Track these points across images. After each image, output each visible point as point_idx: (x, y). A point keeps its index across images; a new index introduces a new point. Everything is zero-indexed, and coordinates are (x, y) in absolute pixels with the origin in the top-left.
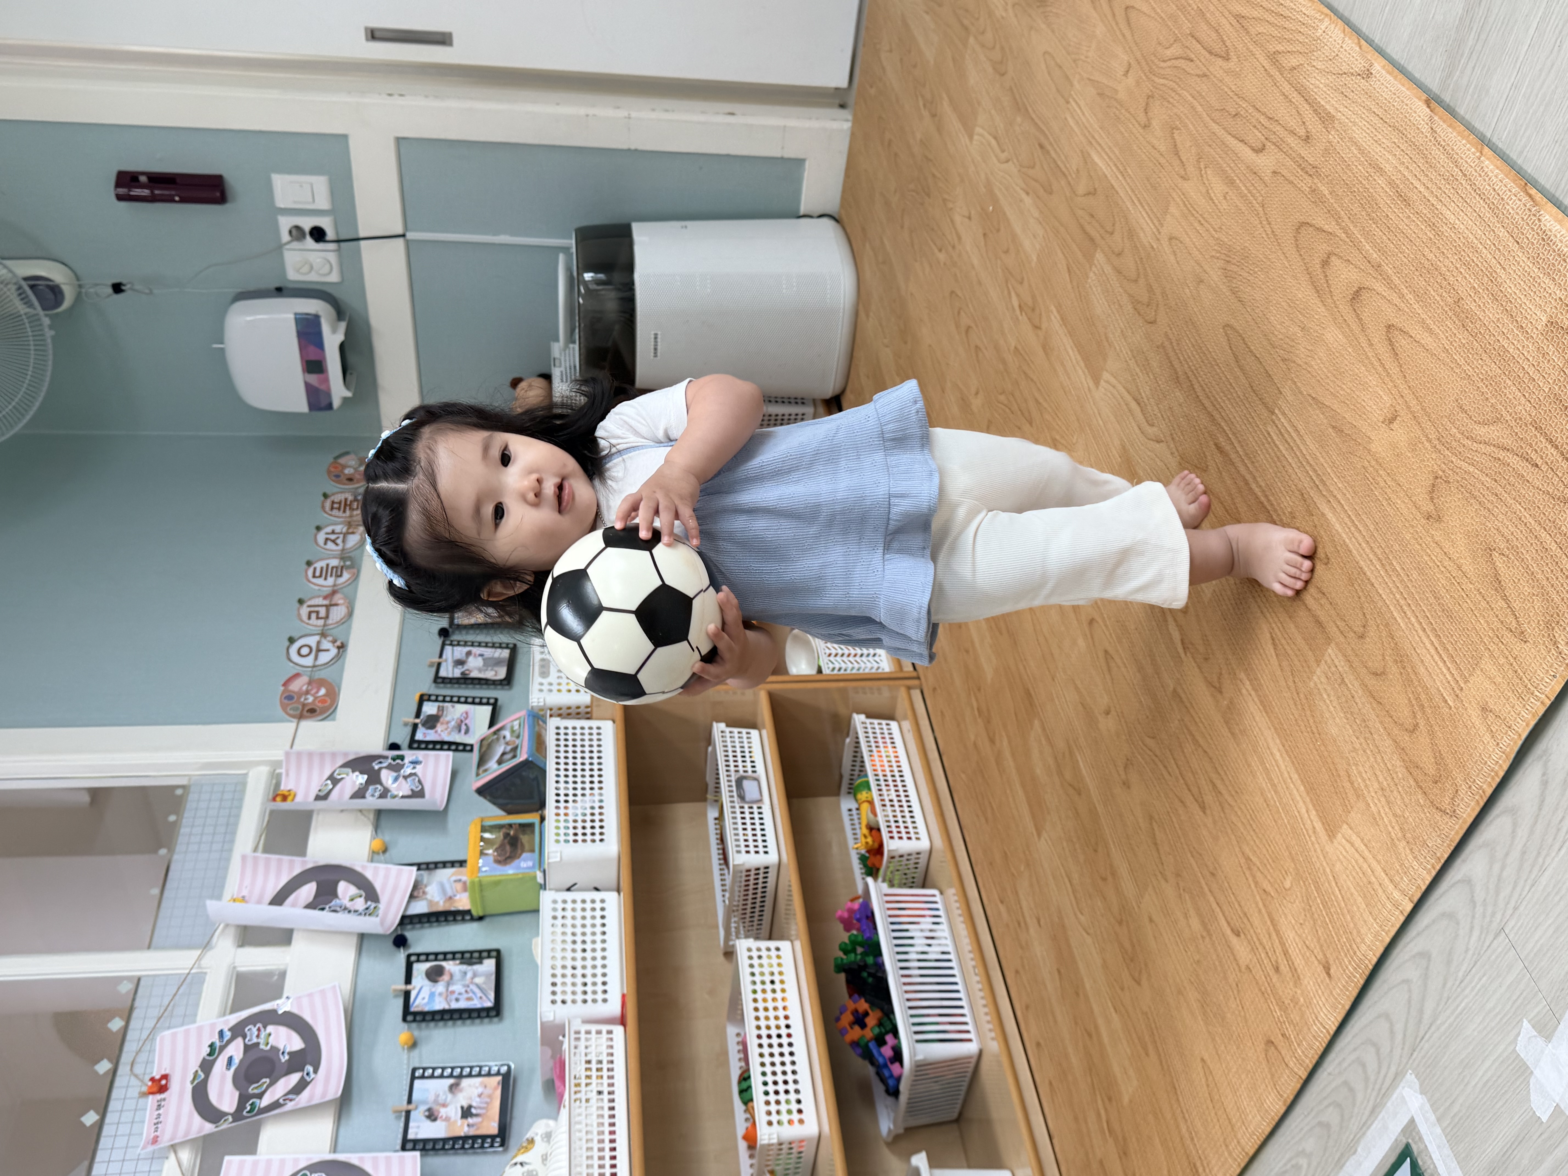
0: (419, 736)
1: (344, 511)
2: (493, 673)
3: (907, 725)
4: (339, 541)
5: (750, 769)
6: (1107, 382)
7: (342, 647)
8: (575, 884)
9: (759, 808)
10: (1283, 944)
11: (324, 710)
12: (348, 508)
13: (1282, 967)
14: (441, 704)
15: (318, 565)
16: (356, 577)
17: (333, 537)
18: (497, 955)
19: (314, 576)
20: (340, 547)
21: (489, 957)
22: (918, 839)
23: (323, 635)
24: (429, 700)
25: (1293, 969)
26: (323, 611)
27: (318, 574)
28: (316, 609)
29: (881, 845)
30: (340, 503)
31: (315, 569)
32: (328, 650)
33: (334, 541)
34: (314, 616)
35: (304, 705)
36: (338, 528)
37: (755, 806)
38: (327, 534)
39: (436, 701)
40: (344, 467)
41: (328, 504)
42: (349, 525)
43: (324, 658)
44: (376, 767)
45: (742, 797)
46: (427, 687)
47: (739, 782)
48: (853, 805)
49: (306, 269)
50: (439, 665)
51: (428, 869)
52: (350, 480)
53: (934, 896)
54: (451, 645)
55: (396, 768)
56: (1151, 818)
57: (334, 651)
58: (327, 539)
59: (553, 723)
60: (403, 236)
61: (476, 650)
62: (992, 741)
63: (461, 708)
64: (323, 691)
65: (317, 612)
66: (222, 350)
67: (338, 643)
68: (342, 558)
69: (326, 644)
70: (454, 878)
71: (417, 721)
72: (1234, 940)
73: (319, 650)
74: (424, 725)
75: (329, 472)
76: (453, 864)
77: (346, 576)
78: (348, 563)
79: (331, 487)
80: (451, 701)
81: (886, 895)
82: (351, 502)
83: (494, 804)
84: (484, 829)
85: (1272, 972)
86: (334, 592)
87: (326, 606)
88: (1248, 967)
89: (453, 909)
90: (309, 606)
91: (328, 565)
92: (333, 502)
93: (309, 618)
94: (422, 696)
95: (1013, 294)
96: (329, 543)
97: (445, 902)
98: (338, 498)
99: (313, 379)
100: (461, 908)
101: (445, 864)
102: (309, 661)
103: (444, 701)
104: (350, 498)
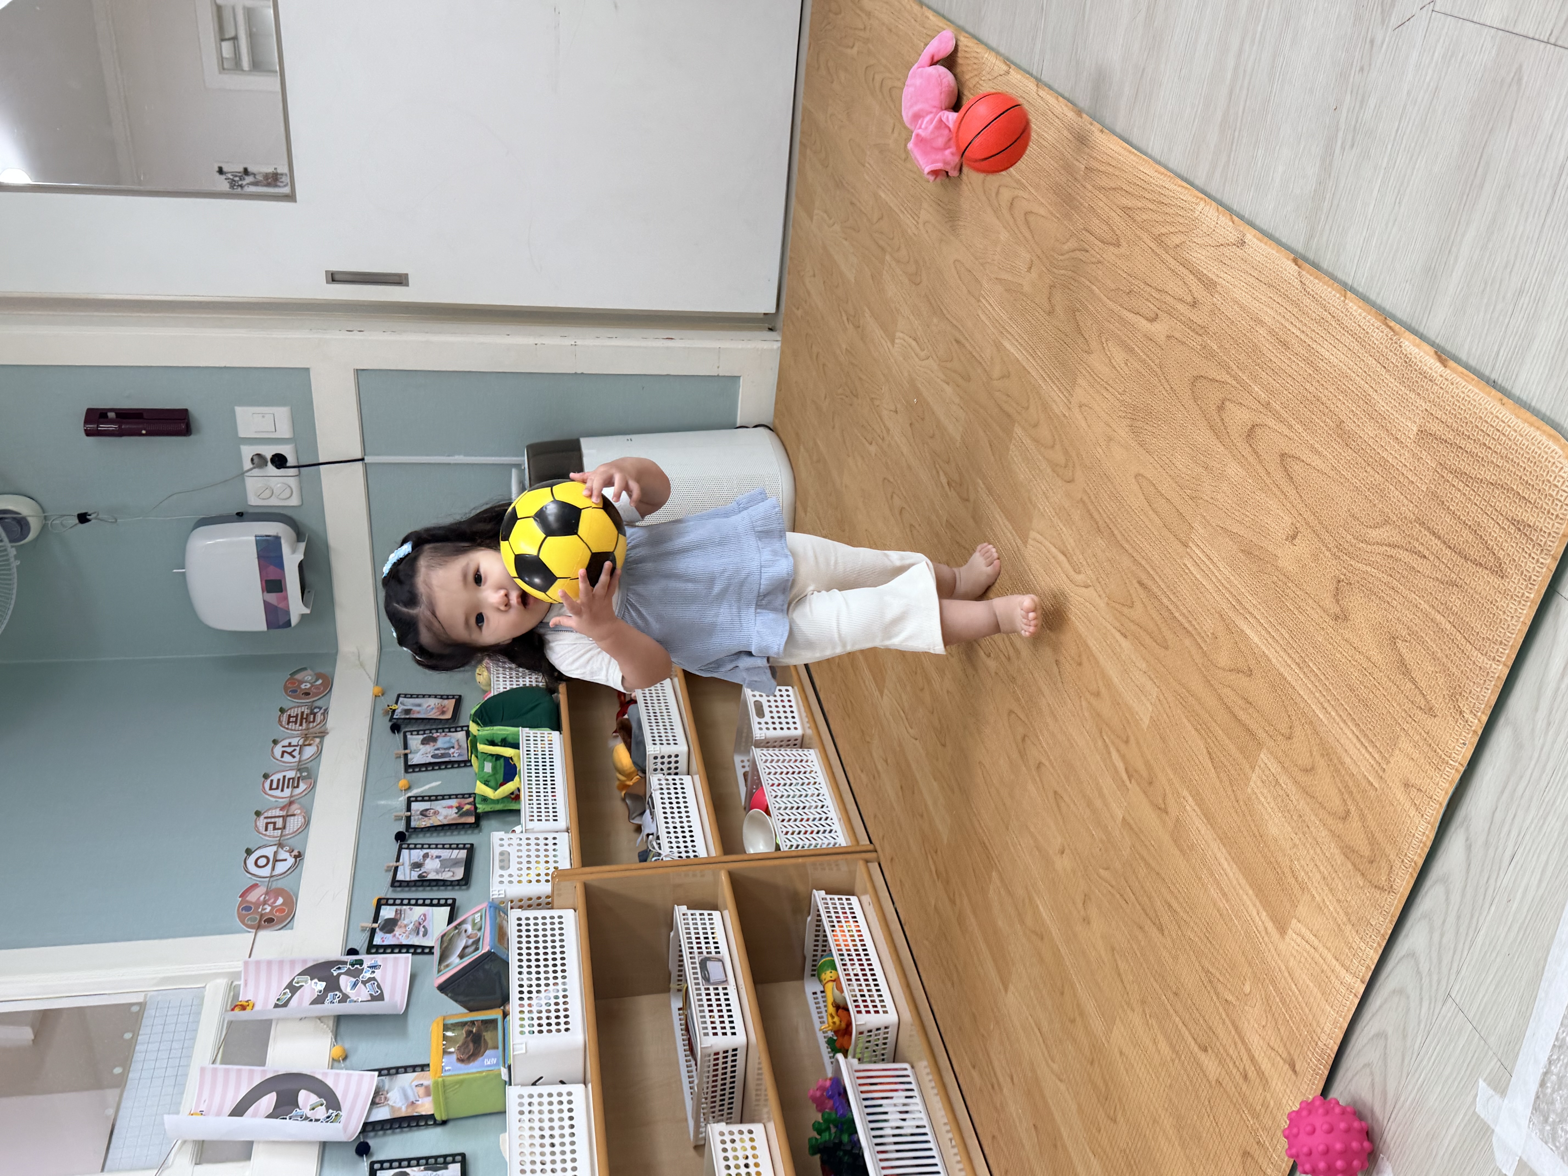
0: (377, 941)
1: (301, 725)
2: (451, 874)
3: (866, 899)
4: (296, 753)
5: (713, 950)
6: (1034, 539)
7: (299, 857)
8: (541, 1078)
9: (725, 989)
10: (1248, 1051)
11: (281, 920)
12: (305, 721)
13: (1250, 1074)
14: (399, 907)
15: (275, 778)
16: (312, 787)
17: (289, 750)
18: (463, 1159)
19: (271, 789)
20: (297, 759)
21: (454, 1162)
22: (885, 1012)
23: (280, 845)
24: (387, 904)
25: (1260, 1073)
26: (279, 822)
27: (274, 786)
28: (273, 820)
29: (849, 1024)
30: (297, 716)
31: (272, 781)
32: (285, 860)
33: (290, 754)
34: (271, 827)
35: (262, 915)
36: (294, 741)
37: (720, 988)
38: (284, 747)
39: (394, 904)
40: (301, 682)
41: (285, 718)
42: (306, 737)
43: (281, 868)
44: (335, 974)
45: (707, 979)
46: (384, 890)
47: (703, 964)
48: (818, 988)
49: (268, 493)
50: (396, 868)
51: (389, 1074)
52: (307, 694)
53: (906, 1069)
54: (408, 848)
55: (355, 973)
56: (1113, 949)
57: (291, 861)
58: (283, 752)
59: (514, 914)
60: (362, 459)
61: (434, 852)
62: (953, 902)
63: (419, 911)
64: (280, 901)
65: (275, 823)
66: (184, 573)
67: (295, 853)
68: (300, 770)
69: (283, 855)
70: (416, 1083)
71: (375, 925)
72: (1202, 1056)
73: (276, 860)
74: (381, 930)
75: (286, 688)
76: (414, 1068)
77: (302, 786)
78: (305, 774)
79: (287, 702)
80: (409, 904)
81: (856, 1071)
82: (308, 715)
83: (456, 1001)
84: (446, 1028)
85: (1241, 1081)
86: (291, 803)
87: (283, 816)
88: (1217, 1081)
89: (415, 1114)
90: (265, 818)
91: (284, 777)
92: (290, 716)
93: (266, 830)
94: (379, 900)
95: (941, 473)
96: (286, 755)
97: (407, 1107)
98: (293, 712)
99: (272, 598)
100: (424, 1113)
101: (406, 1069)
102: (266, 872)
103: (402, 904)
104: (307, 711)
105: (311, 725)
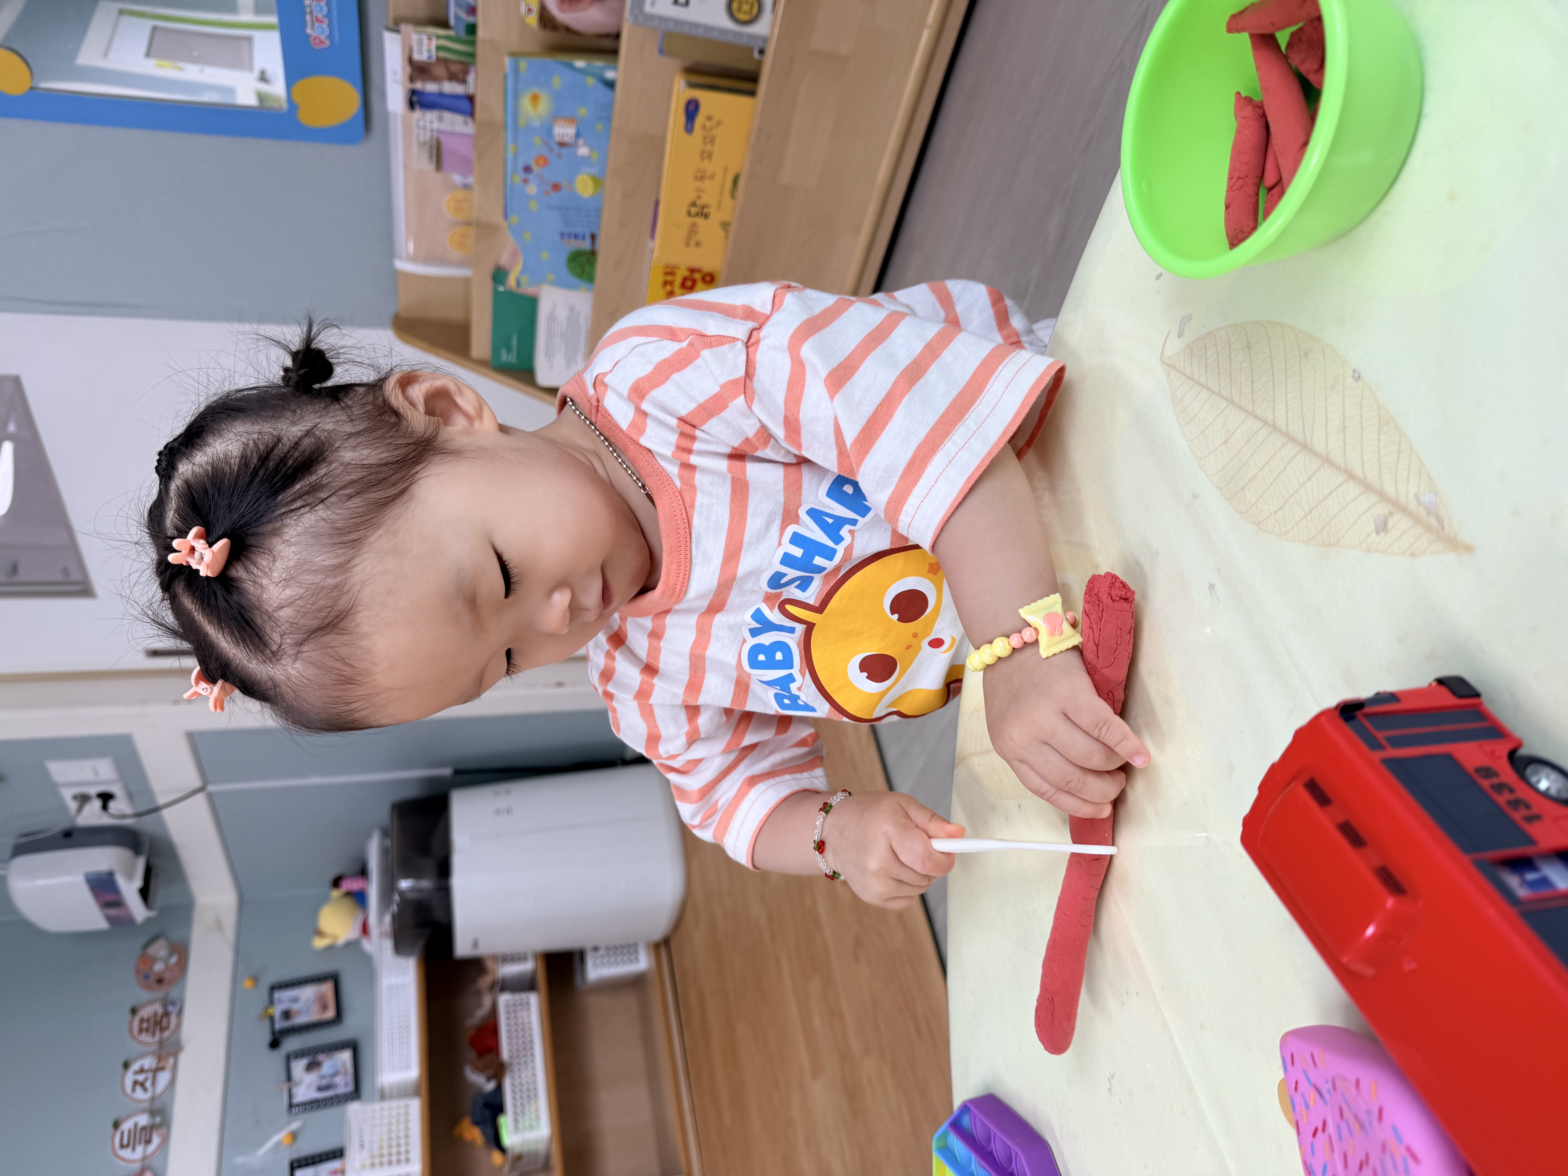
1: (154, 1034)
4: (148, 1084)
12: (158, 1028)
16: (165, 1140)
17: (141, 1078)
19: (121, 1145)
20: (148, 1095)
27: (125, 1141)
30: (148, 1020)
31: (122, 1133)
33: (142, 1085)
36: (148, 1062)
38: (137, 1073)
40: (154, 960)
41: (136, 1024)
42: (160, 1059)
52: (160, 981)
58: (136, 1083)
60: (204, 790)
68: (152, 1113)
75: (138, 971)
77: (156, 1140)
78: (158, 1119)
79: (138, 994)
82: (162, 1017)
86: (143, 1170)
91: (136, 1125)
92: (142, 1021)
96: (139, 1089)
98: (145, 1014)
99: (112, 911)
104: (160, 1011)
105: (166, 1034)
